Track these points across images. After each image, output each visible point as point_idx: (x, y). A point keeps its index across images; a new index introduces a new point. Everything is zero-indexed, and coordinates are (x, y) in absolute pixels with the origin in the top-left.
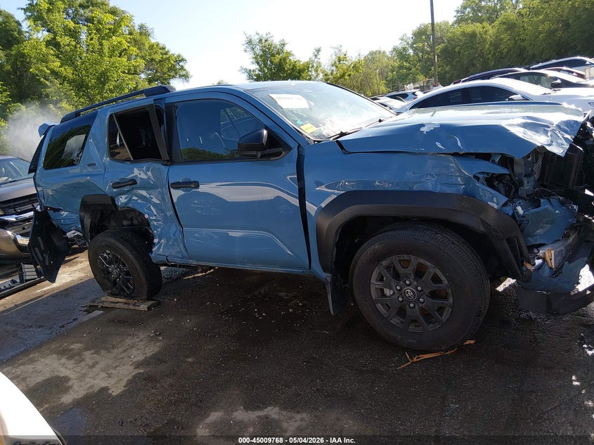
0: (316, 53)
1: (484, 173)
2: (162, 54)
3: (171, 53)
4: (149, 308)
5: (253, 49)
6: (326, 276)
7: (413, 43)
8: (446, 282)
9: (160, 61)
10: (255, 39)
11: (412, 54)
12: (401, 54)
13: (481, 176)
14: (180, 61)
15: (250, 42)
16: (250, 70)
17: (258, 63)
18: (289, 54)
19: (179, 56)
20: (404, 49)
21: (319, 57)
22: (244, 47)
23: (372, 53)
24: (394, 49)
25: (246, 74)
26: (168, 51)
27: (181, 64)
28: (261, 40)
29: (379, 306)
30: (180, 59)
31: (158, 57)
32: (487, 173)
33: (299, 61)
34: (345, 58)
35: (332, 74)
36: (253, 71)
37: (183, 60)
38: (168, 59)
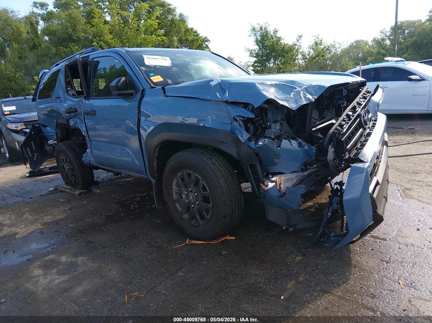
0: (298, 38)
1: (241, 116)
2: (194, 36)
3: (200, 35)
4: (80, 194)
5: (255, 35)
6: (153, 181)
7: (390, 36)
8: (208, 191)
9: (192, 41)
10: (257, 27)
11: (389, 44)
12: (379, 43)
13: (238, 119)
14: (206, 41)
15: (254, 29)
16: (252, 50)
17: (258, 45)
18: (279, 39)
19: (206, 38)
20: (383, 40)
21: (300, 41)
22: (249, 33)
23: (357, 42)
24: (374, 40)
25: (249, 53)
26: (199, 34)
27: (206, 43)
28: (261, 29)
29: (177, 205)
30: (206, 40)
31: (190, 38)
32: (243, 117)
33: (287, 44)
34: (321, 44)
35: (309, 55)
36: (254, 50)
37: (208, 41)
38: (197, 40)
